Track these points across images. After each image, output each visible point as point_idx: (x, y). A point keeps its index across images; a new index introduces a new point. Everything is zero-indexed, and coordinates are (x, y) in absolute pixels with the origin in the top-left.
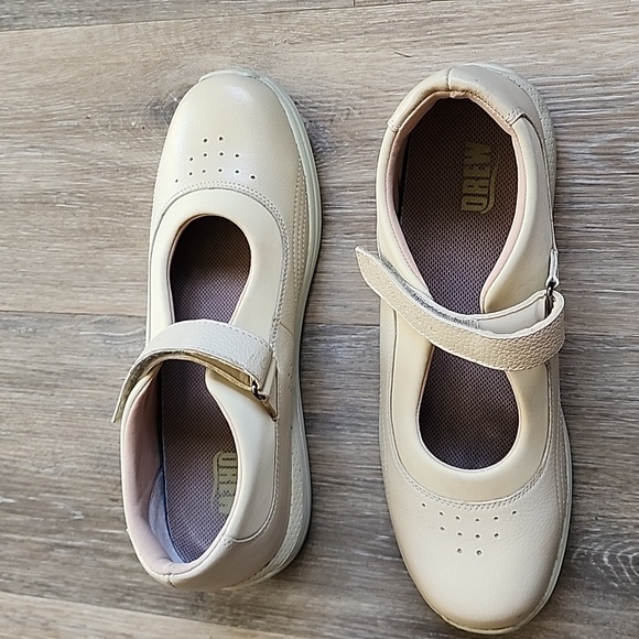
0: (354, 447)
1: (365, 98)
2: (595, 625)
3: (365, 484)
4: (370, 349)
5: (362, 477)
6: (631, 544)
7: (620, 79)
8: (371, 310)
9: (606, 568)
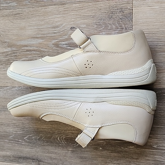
0: (4, 116)
1: (4, 32)
2: (57, 154)
3: (7, 124)
4: (7, 92)
5: (6, 123)
6: (64, 135)
7: (57, 27)
8: (7, 83)
9: (59, 141)
